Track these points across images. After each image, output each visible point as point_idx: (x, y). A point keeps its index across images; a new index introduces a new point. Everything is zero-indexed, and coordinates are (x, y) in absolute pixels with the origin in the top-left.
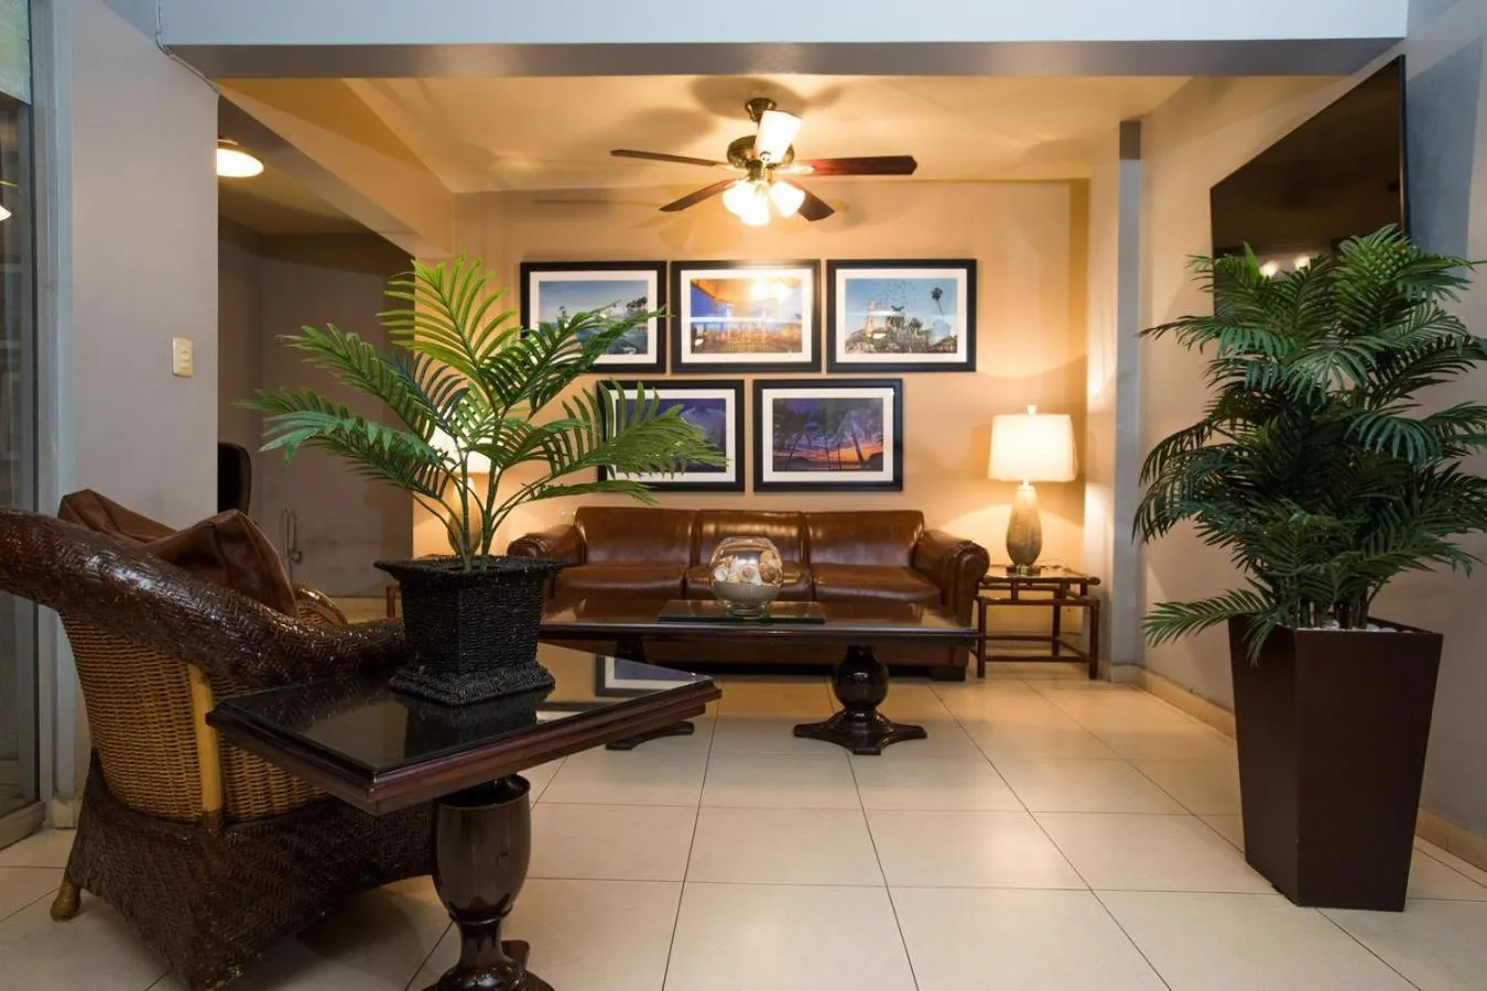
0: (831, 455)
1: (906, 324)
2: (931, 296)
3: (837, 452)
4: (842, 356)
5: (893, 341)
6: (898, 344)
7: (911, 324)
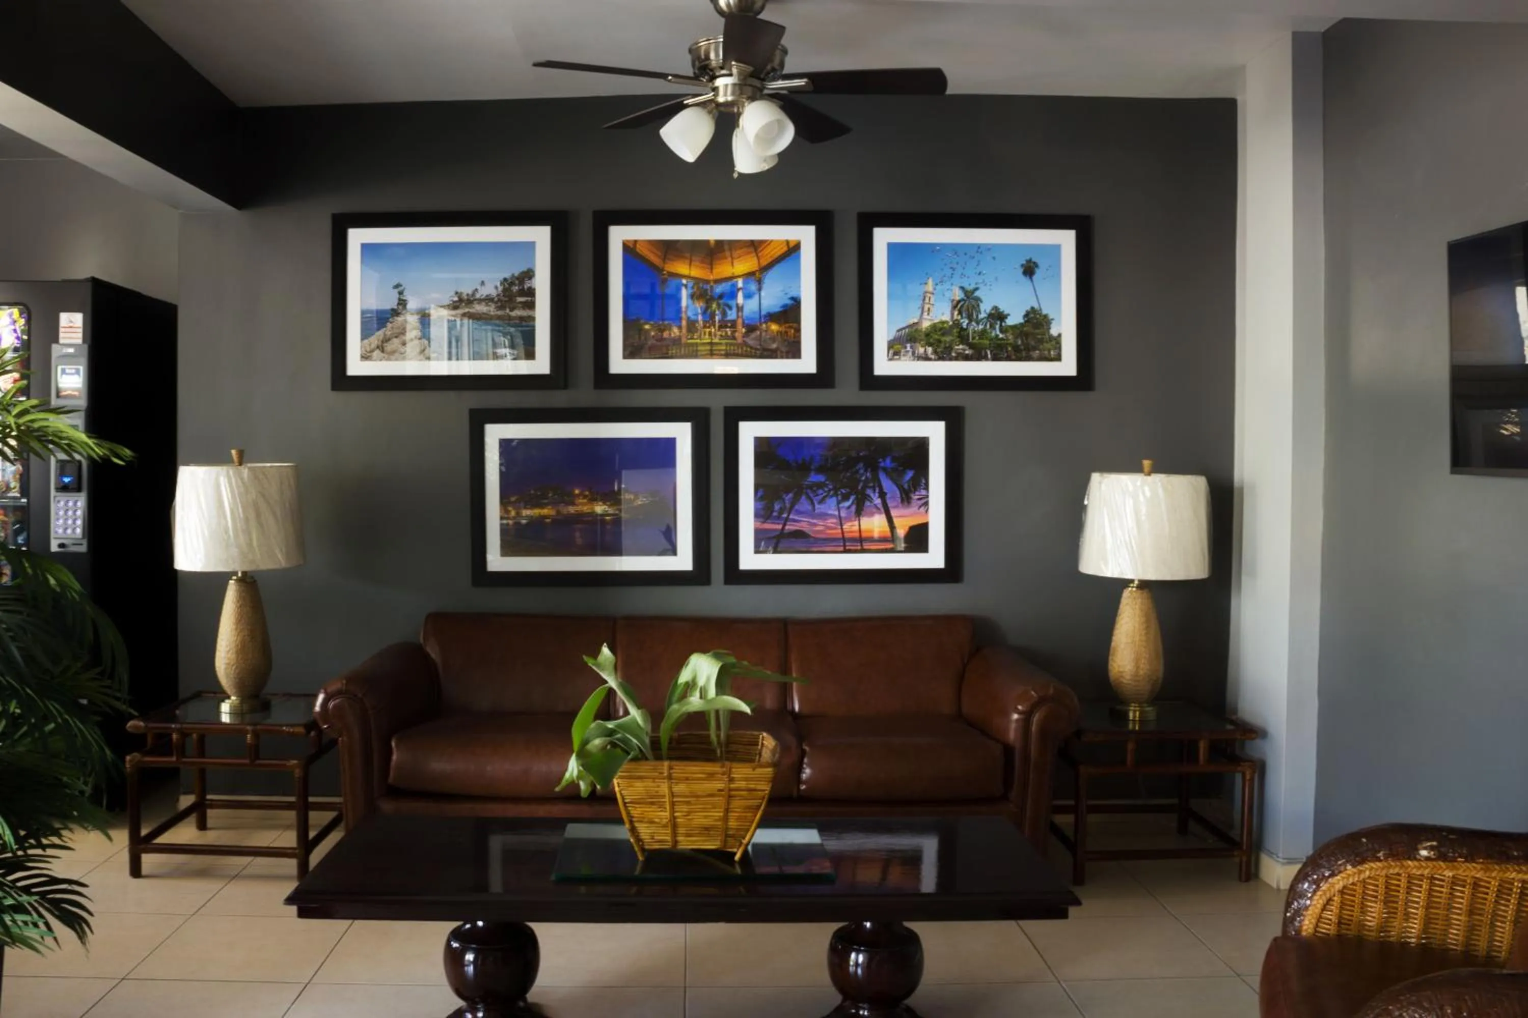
0: (846, 527)
1: (982, 315)
2: (1021, 270)
3: (856, 523)
4: (883, 366)
5: (962, 343)
6: (971, 346)
7: (990, 316)
